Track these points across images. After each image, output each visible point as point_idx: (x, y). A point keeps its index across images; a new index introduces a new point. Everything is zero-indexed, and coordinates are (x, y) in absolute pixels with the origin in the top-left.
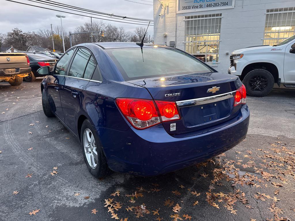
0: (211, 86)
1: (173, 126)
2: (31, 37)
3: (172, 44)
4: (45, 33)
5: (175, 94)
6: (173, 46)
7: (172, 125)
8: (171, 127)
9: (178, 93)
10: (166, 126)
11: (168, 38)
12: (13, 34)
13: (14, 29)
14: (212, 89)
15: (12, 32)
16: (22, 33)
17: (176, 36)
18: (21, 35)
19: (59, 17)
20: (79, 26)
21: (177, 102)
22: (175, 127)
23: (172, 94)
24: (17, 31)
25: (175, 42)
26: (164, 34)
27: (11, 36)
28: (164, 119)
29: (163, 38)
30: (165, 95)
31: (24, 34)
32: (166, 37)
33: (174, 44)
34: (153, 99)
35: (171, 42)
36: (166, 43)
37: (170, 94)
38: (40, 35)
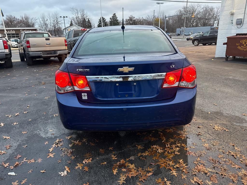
0: (122, 66)
1: (84, 96)
2: (140, 21)
3: (239, 22)
4: (151, 18)
5: (85, 70)
6: (240, 23)
7: (84, 94)
8: (83, 96)
9: (88, 69)
10: (78, 94)
11: (235, 16)
12: (129, 20)
13: (130, 16)
14: (123, 68)
15: (129, 18)
16: (135, 19)
17: (245, 13)
18: (134, 20)
19: (159, 4)
20: (178, 10)
21: (86, 76)
22: (87, 97)
23: (82, 70)
24: (132, 18)
25: (243, 19)
26: (231, 12)
27: (127, 21)
28: (76, 88)
29: (230, 16)
30: (77, 70)
31: (136, 19)
32: (232, 14)
33: (242, 22)
34: (69, 72)
35: (238, 19)
36: (232, 20)
37: (81, 70)
38: (147, 19)
